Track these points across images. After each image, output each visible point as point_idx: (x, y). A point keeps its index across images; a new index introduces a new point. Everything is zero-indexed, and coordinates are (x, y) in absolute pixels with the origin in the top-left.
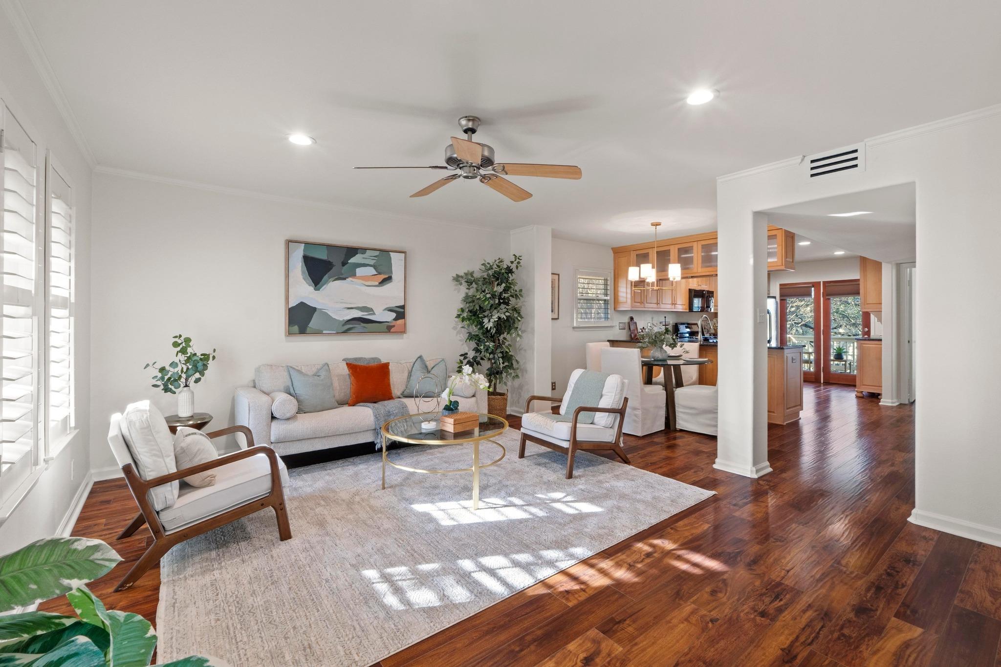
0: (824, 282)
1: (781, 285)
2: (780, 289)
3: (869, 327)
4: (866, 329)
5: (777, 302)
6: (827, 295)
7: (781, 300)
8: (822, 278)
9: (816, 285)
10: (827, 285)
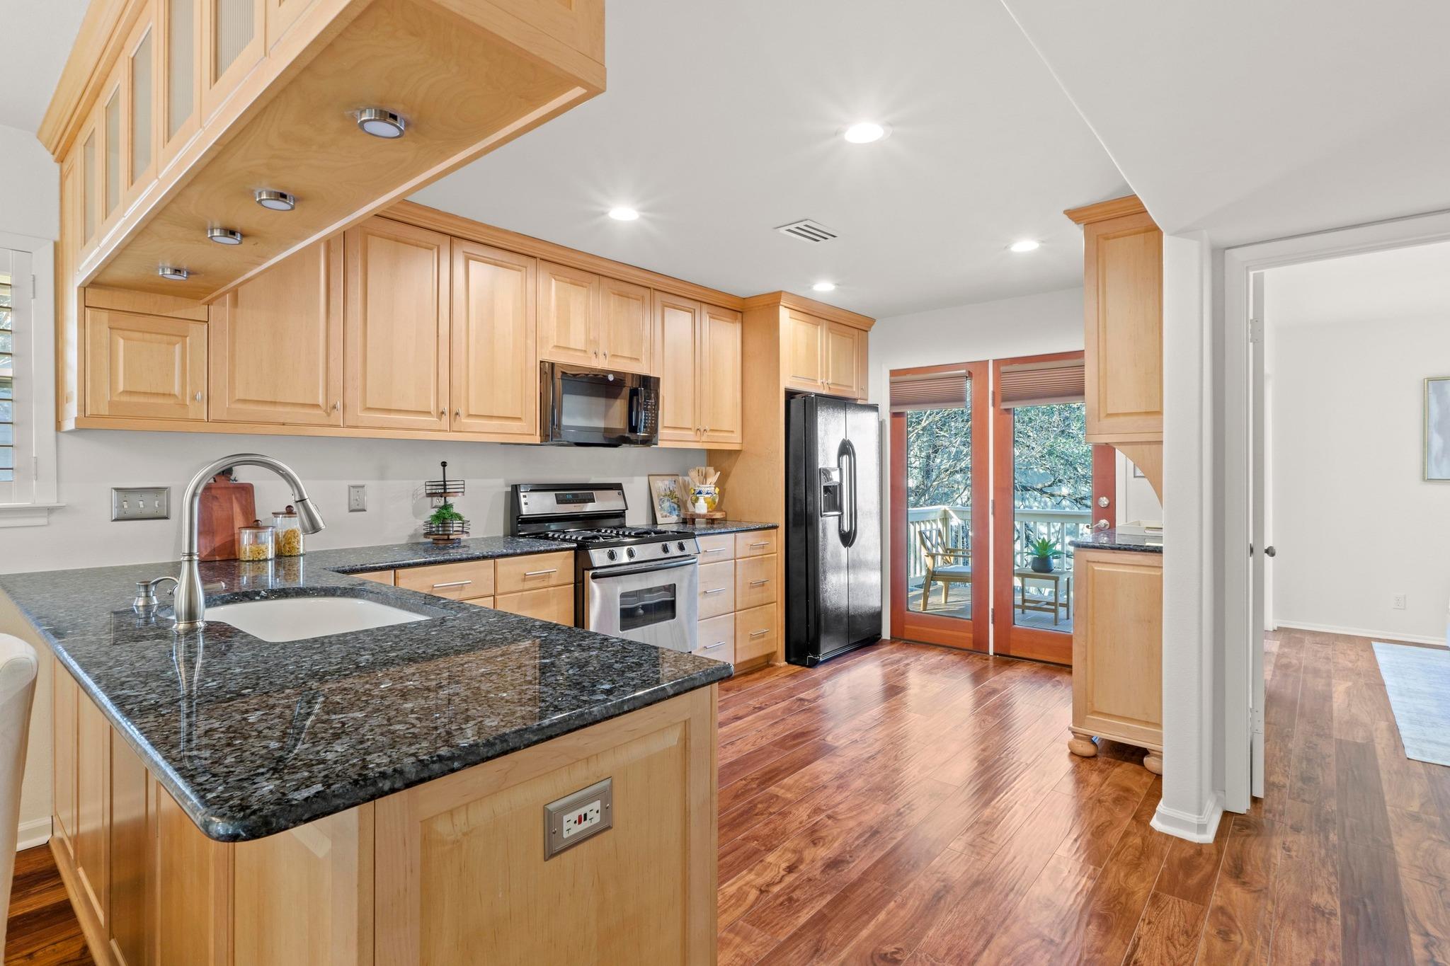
0: (997, 363)
1: (893, 373)
2: (892, 383)
3: (1112, 496)
4: (1104, 501)
5: (881, 424)
6: (1005, 400)
7: (895, 415)
8: (991, 354)
9: (974, 371)
10: (1003, 369)
